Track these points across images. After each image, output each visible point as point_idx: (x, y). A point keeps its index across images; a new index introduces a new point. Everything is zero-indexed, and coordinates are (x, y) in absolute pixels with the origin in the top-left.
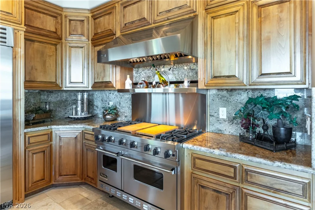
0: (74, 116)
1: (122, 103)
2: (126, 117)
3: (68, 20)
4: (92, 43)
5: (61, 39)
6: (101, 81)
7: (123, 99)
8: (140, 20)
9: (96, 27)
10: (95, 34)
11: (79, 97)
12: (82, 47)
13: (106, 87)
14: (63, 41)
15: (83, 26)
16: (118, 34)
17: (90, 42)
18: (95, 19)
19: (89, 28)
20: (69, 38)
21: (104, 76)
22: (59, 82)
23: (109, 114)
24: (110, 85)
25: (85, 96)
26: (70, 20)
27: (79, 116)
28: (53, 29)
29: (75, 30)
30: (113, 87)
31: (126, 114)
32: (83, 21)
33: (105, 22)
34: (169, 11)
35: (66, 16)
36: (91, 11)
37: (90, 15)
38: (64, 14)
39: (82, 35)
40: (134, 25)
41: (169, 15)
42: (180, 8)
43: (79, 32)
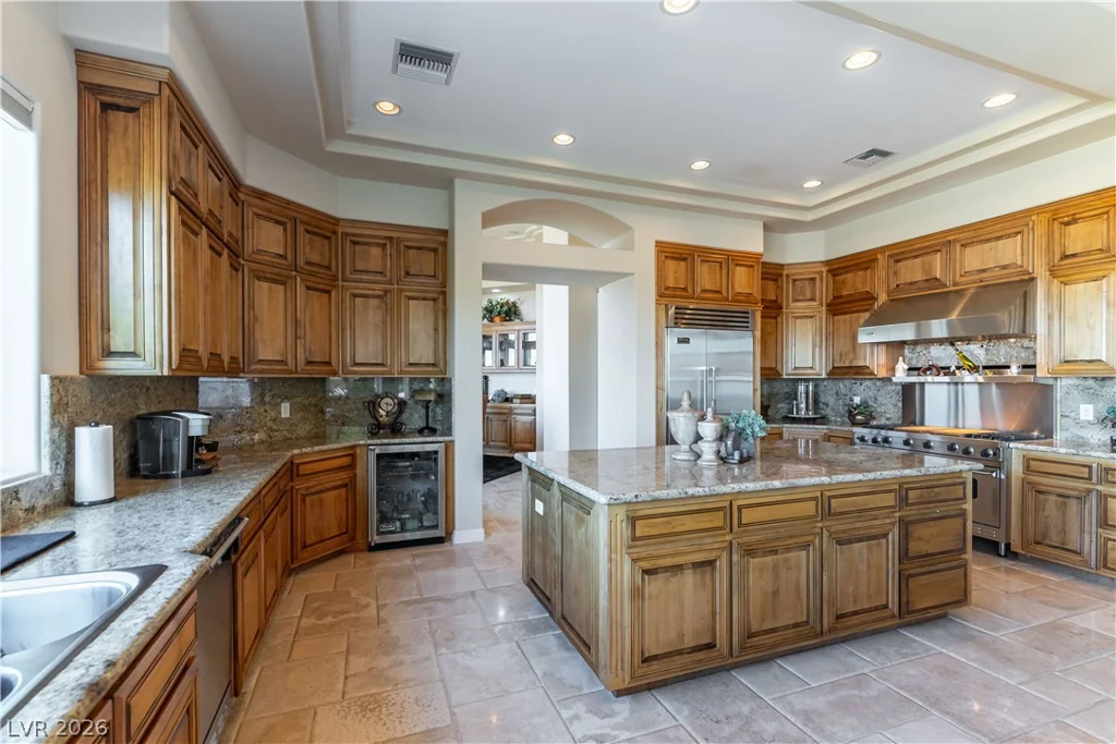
0: (795, 415)
1: (880, 398)
2: (888, 419)
3: (791, 282)
4: (827, 310)
5: (781, 308)
6: (846, 365)
7: (882, 392)
8: (927, 280)
9: (837, 286)
10: (834, 298)
11: (801, 388)
12: (812, 317)
13: (857, 374)
14: (784, 310)
15: (813, 287)
16: (883, 298)
17: (824, 308)
18: (834, 276)
19: (823, 290)
20: (792, 305)
21: (855, 358)
22: (779, 367)
23: (859, 414)
24: (868, 371)
25: (811, 388)
26: (795, 280)
27: (803, 414)
28: (774, 298)
29: (802, 292)
30: (872, 373)
31: (888, 416)
32: (813, 279)
33: (856, 282)
34: (984, 271)
35: (787, 276)
36: (827, 263)
37: (824, 269)
38: (785, 272)
39: (813, 300)
40: (914, 287)
41: (984, 275)
42: (1004, 267)
43: (808, 296)
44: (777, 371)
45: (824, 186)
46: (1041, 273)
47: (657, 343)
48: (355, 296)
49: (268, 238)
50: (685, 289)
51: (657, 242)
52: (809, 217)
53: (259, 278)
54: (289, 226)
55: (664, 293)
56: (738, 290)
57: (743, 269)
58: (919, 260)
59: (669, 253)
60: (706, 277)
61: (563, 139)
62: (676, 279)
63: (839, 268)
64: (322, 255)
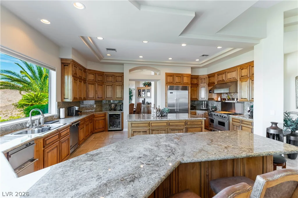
0: (202, 109)
5: (198, 85)
6: (211, 98)
7: (219, 104)
9: (209, 80)
10: (209, 83)
11: (204, 103)
12: (205, 87)
13: (212, 100)
14: (199, 85)
15: (205, 80)
16: (216, 83)
17: (207, 85)
18: (209, 78)
19: (207, 81)
20: (201, 84)
21: (212, 96)
22: (198, 98)
23: (213, 108)
25: (206, 102)
26: (201, 79)
27: (204, 109)
28: (196, 83)
30: (214, 100)
31: (219, 109)
32: (205, 79)
33: (212, 80)
34: (230, 78)
35: (200, 78)
36: (208, 75)
37: (207, 76)
38: (199, 77)
39: (205, 83)
40: (221, 81)
41: (231, 79)
42: (233, 78)
43: (204, 82)
44: (197, 99)
45: (200, 60)
46: (239, 80)
47: (166, 93)
48: (107, 86)
49: (91, 77)
50: (172, 82)
51: (166, 73)
52: (201, 66)
53: (89, 84)
54: (95, 75)
55: (167, 83)
56: (185, 82)
57: (186, 77)
58: (221, 75)
59: (168, 75)
60: (177, 80)
61: (141, 57)
62: (170, 81)
63: (210, 76)
64: (101, 79)
